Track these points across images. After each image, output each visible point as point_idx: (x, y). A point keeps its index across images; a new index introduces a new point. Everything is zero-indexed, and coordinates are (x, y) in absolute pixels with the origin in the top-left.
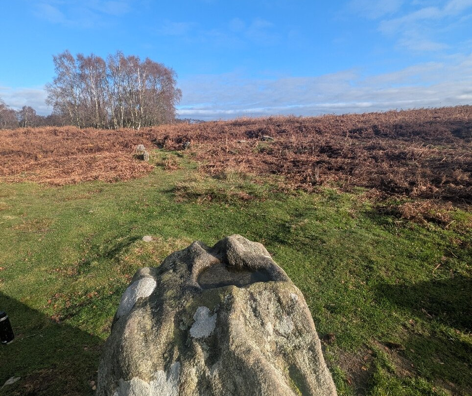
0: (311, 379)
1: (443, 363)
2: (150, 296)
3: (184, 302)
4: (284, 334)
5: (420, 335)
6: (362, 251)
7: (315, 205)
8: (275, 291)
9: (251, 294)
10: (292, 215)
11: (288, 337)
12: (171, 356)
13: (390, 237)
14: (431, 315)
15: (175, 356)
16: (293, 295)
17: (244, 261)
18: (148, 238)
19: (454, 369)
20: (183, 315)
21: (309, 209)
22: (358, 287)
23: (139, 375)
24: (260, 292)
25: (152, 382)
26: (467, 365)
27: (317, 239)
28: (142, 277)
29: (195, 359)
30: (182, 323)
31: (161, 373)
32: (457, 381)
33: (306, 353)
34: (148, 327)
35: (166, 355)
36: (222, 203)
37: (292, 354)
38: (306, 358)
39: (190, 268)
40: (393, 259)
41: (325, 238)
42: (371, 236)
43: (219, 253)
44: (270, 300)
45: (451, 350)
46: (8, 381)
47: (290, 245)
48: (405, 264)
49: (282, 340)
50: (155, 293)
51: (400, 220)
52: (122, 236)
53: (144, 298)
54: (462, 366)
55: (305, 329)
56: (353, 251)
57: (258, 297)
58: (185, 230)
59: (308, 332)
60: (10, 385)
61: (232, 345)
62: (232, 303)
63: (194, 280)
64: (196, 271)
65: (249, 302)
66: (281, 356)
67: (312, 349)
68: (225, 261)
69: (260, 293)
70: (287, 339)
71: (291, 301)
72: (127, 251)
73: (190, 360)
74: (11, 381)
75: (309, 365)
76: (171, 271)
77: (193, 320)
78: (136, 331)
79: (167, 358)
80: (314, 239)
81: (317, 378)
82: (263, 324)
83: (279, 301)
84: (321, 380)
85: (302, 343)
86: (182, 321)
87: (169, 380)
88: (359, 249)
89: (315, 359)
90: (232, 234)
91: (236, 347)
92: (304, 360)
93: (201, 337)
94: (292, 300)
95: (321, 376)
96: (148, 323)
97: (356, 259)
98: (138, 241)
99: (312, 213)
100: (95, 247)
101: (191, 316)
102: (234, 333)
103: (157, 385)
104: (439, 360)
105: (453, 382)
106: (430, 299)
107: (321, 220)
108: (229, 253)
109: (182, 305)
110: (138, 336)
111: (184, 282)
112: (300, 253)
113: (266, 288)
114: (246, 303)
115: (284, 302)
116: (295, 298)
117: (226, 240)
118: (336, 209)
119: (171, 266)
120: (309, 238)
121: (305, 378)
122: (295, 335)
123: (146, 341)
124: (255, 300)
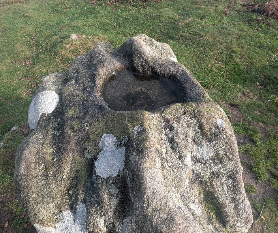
0: (230, 208)
1: (260, 114)
2: (53, 112)
3: (87, 126)
4: (201, 160)
5: (251, 98)
6: (228, 44)
7: (199, 4)
8: (197, 116)
9: (167, 121)
10: (180, 14)
11: (205, 163)
12: (76, 194)
13: (251, 32)
14: (262, 86)
15: (81, 197)
16: (219, 121)
17: (152, 68)
18: (74, 37)
19: (265, 116)
20: (86, 142)
21: (194, 9)
22: (219, 69)
23: (41, 222)
24: (177, 118)
25: (57, 225)
26: (274, 114)
27: (196, 34)
28: (44, 89)
29: (102, 207)
30: (86, 151)
31: (67, 214)
32: (265, 122)
33: (226, 181)
34: (49, 158)
35: (71, 192)
36: (127, 5)
37: (210, 183)
38: (225, 186)
39: (93, 77)
40: (248, 49)
41: (203, 33)
42: (237, 31)
43: (124, 57)
44: (189, 126)
45: (267, 107)
46: (12, 128)
47: (177, 40)
48: (255, 52)
49: (199, 167)
50: (59, 108)
51: (262, 17)
52: (56, 35)
53: (46, 115)
54: (270, 115)
55: (228, 157)
56: (221, 44)
57: (175, 125)
58: (100, 29)
59: (230, 160)
60: (14, 130)
61: (147, 207)
62: (145, 140)
63: (98, 94)
64: (100, 82)
65: (164, 132)
66: (198, 182)
67: (232, 176)
68: (132, 68)
69: (178, 120)
70: (205, 164)
71: (215, 127)
72: (61, 47)
73: (97, 207)
74: (14, 128)
75: (228, 193)
76: (73, 82)
77: (99, 148)
78: (33, 166)
79: (72, 196)
80: (195, 34)
81: (236, 207)
82: (181, 158)
83: (201, 127)
84: (240, 210)
85: (221, 170)
86: (86, 149)
87: (76, 222)
88: (226, 42)
89: (235, 188)
90: (137, 34)
91: (154, 211)
92: (223, 188)
93: (108, 176)
94: (217, 127)
95: (240, 206)
96: (48, 151)
97: (222, 49)
98: (68, 39)
99: (195, 12)
100: (38, 44)
101: (96, 145)
102: (149, 192)
103: (64, 227)
104: (258, 112)
105: (263, 123)
106: (264, 76)
107: (202, 18)
108: (136, 59)
109: (85, 130)
110: (37, 171)
111: (87, 96)
112: (183, 46)
113: (185, 113)
114: (161, 133)
115: (207, 129)
116: (221, 125)
117: (132, 42)
118: (214, 8)
119: (74, 74)
120: (191, 34)
121: (224, 208)
122: (214, 161)
123: (46, 177)
124: (172, 129)
